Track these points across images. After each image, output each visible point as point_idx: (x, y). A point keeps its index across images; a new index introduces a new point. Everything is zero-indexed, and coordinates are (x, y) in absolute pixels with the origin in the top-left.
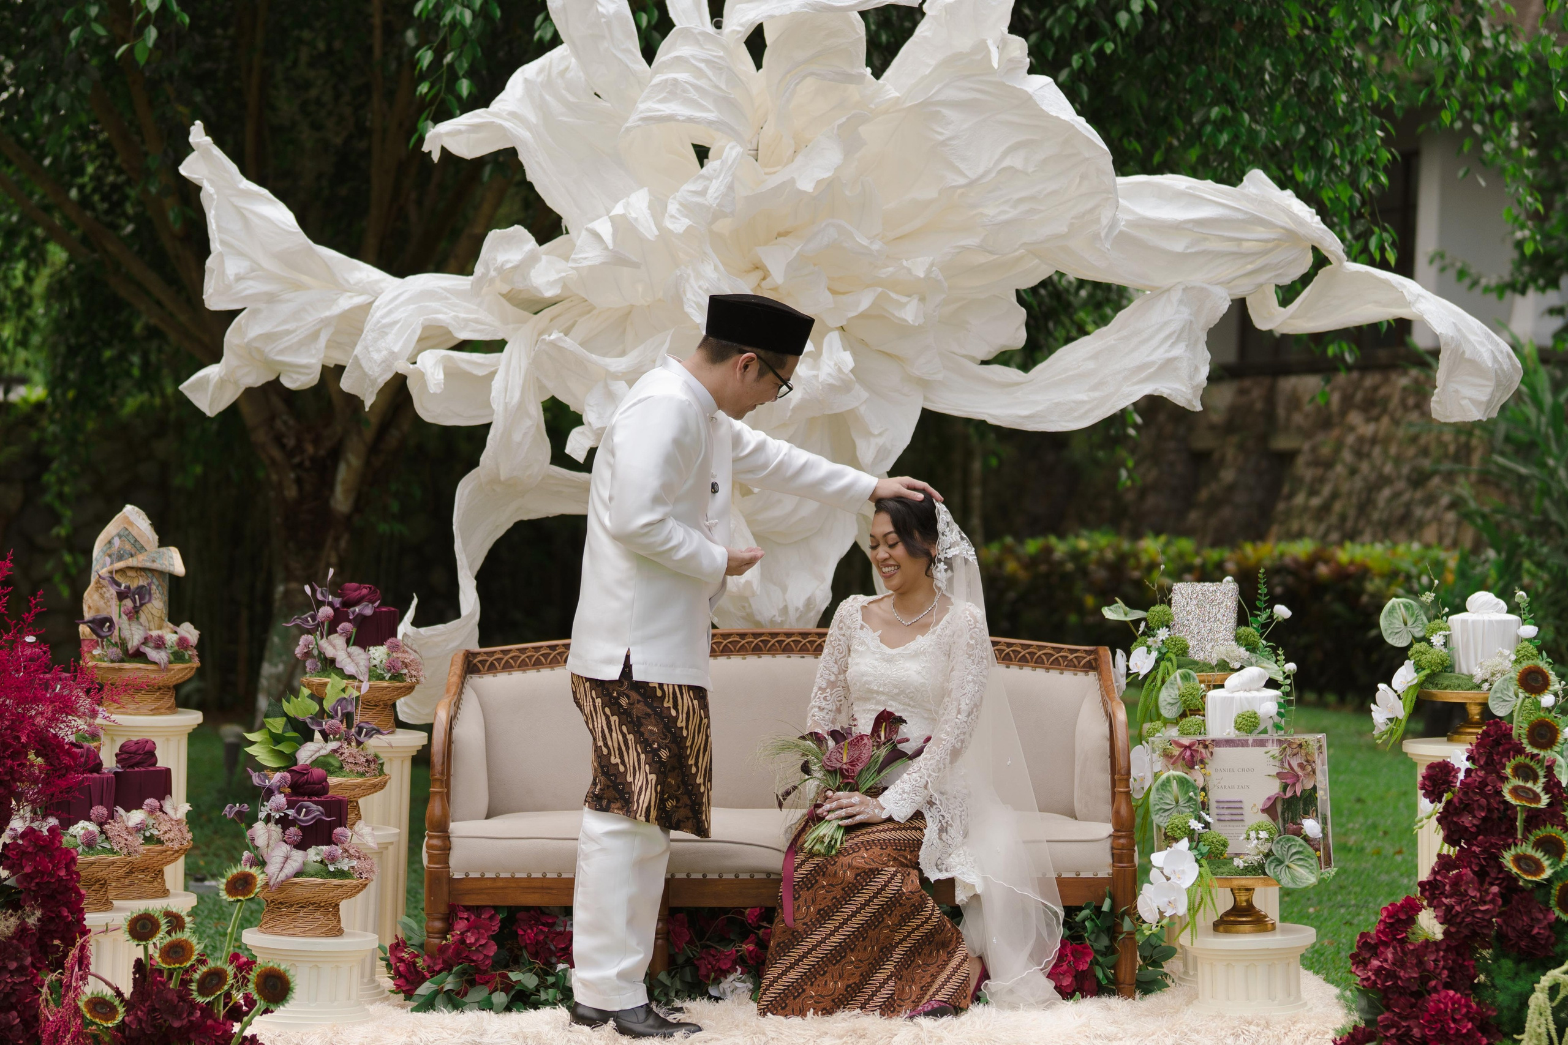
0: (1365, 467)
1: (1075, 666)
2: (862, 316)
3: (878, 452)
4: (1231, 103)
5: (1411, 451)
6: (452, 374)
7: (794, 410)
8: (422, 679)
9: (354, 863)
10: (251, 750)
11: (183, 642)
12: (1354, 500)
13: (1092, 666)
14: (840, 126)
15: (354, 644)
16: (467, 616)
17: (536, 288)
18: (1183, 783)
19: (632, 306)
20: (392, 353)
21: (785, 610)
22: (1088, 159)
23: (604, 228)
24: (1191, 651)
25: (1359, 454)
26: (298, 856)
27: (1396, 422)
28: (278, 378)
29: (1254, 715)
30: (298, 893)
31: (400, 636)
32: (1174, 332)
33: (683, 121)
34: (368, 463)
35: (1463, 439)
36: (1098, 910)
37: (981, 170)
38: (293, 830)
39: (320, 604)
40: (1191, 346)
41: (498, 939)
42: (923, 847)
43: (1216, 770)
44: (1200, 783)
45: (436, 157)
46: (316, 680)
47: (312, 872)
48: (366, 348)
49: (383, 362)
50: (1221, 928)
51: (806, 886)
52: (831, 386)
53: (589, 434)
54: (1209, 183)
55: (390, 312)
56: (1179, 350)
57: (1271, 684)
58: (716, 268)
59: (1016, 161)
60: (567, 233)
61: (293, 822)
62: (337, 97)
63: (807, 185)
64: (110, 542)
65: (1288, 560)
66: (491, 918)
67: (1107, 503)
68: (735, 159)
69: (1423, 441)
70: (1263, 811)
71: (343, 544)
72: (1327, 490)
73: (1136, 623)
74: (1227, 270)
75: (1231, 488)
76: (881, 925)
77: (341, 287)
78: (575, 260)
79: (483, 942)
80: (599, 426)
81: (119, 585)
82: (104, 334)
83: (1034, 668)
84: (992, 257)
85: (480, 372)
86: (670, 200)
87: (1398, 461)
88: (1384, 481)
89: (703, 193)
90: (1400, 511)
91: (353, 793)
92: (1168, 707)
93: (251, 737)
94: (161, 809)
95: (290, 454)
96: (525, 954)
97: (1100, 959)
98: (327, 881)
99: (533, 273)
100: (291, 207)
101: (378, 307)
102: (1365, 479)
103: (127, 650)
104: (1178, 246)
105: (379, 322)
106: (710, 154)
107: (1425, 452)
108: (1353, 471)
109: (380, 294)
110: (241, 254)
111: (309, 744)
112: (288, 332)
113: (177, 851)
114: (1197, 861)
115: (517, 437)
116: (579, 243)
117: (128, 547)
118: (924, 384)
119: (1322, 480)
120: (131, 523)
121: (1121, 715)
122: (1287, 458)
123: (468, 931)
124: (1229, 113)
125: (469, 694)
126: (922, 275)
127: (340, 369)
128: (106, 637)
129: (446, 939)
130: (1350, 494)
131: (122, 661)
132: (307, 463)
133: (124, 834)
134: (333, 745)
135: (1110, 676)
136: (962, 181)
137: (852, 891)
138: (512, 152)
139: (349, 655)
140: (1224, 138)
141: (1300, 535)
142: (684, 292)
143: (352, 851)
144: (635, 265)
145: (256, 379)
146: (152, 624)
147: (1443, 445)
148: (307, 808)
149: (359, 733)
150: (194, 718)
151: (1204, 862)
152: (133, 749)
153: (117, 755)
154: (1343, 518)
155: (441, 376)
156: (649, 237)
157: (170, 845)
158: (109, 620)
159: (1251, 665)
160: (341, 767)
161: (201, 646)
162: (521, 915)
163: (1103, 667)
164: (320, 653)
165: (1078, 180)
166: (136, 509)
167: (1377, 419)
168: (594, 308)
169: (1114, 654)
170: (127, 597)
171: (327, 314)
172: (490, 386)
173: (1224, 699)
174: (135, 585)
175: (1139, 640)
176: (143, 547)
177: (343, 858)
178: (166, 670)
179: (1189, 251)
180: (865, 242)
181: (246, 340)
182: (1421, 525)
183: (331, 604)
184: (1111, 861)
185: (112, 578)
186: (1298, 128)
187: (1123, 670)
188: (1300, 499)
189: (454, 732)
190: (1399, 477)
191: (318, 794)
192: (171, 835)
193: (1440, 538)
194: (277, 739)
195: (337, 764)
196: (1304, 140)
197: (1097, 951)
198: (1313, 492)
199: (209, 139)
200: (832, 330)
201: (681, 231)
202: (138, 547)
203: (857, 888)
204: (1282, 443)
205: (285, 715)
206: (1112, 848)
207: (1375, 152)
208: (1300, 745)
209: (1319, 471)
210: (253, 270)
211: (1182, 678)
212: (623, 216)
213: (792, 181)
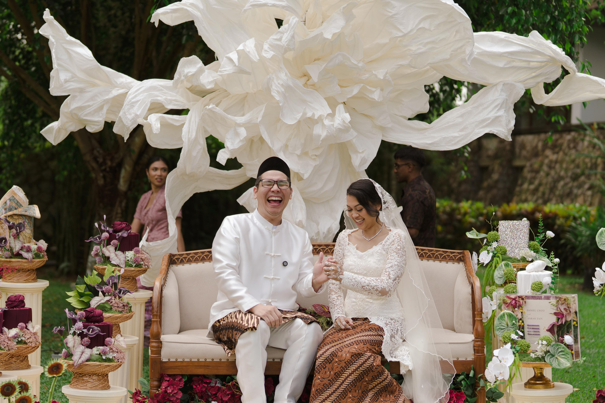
0: (553, 173)
1: (453, 260)
2: (354, 97)
3: (361, 160)
4: (516, 5)
5: (572, 166)
6: (164, 125)
7: (322, 140)
8: (150, 266)
9: (115, 355)
10: (69, 300)
11: (39, 249)
12: (548, 186)
13: (462, 260)
14: (344, 8)
15: (118, 250)
16: (172, 236)
17: (203, 84)
18: (510, 316)
19: (247, 93)
20: (136, 115)
21: (318, 233)
22: (460, 23)
23: (234, 56)
24: (508, 253)
25: (550, 167)
26: (88, 352)
27: (566, 154)
28: (85, 127)
29: (541, 283)
30: (88, 369)
31: (140, 246)
32: (499, 104)
33: (271, 6)
34: (134, 169)
35: (594, 161)
36: (467, 376)
37: (409, 29)
38: (86, 339)
39: (103, 231)
40: (507, 111)
41: (183, 390)
42: (383, 344)
43: (528, 310)
44: (520, 316)
45: (157, 25)
46: (101, 267)
47: (95, 359)
48: (125, 113)
49: (132, 119)
50: (527, 386)
51: (329, 361)
52: (340, 129)
53: (227, 152)
54: (515, 35)
55: (135, 96)
56: (501, 113)
57: (547, 268)
58: (286, 75)
59: (426, 25)
60: (217, 60)
61: (86, 336)
62: (123, 14)
63: (328, 36)
64: (6, 203)
65: (523, 211)
66: (180, 380)
67: (445, 188)
68: (295, 24)
69: (577, 161)
70: (548, 330)
71: (123, 204)
72: (537, 182)
73: (482, 239)
74: (523, 76)
75: (497, 182)
76: (363, 380)
77: (113, 85)
78: (220, 71)
79: (176, 392)
80: (232, 148)
81: (9, 222)
82: (24, 115)
83: (434, 261)
84: (416, 70)
85: (177, 124)
86: (265, 43)
87: (566, 170)
88: (560, 178)
89: (280, 40)
90: (567, 191)
91: (116, 321)
92: (498, 279)
93: (69, 294)
94: (26, 328)
95: (100, 165)
96: (197, 397)
97: (469, 399)
98: (101, 363)
99: (201, 78)
100: (90, 48)
101: (130, 94)
102: (553, 178)
103: (13, 253)
104: (501, 64)
105: (130, 101)
106: (283, 23)
107: (578, 166)
108: (548, 174)
109: (131, 88)
110: (67, 70)
111: (96, 297)
112: (89, 106)
113: (34, 347)
114: (514, 353)
115: (194, 154)
116: (222, 63)
117: (14, 205)
118: (383, 129)
119: (534, 178)
120: (15, 194)
121: (477, 284)
122: (520, 169)
123: (168, 387)
124: (516, 10)
125: (171, 274)
126: (382, 78)
127: (113, 123)
128: (3, 246)
129: (158, 391)
130: (546, 184)
131: (11, 258)
132: (108, 169)
133: (7, 341)
134: (107, 298)
135: (470, 264)
136: (400, 34)
137: (350, 364)
138: (192, 23)
139: (116, 255)
140: (514, 21)
141: (526, 201)
142: (271, 86)
143: (114, 349)
144: (249, 73)
145: (75, 128)
146: (25, 240)
147: (586, 164)
148: (92, 328)
149: (120, 292)
150: (44, 284)
151: (517, 354)
152: (14, 299)
153: (6, 302)
154: (544, 194)
155: (159, 126)
156: (255, 60)
157: (30, 344)
158: (5, 239)
159: (536, 259)
160: (111, 309)
161: (48, 251)
162: (194, 378)
163: (467, 260)
164: (103, 254)
165: (455, 33)
166: (18, 187)
167: (557, 153)
168: (230, 94)
169: (472, 254)
170: (13, 228)
171: (107, 97)
172: (182, 130)
173: (526, 276)
174: (17, 223)
175: (484, 247)
176: (21, 205)
177: (110, 352)
178: (32, 262)
179: (506, 66)
180: (355, 63)
181: (70, 110)
182: (576, 196)
183: (108, 232)
184: (473, 353)
185: (6, 219)
186: (547, 17)
187: (476, 262)
188: (525, 186)
189: (164, 292)
190: (567, 177)
191: (98, 322)
192: (31, 340)
193: (585, 201)
194: (81, 295)
195: (109, 307)
196: (549, 22)
197: (467, 395)
198: (531, 183)
199: (52, 17)
200: (339, 104)
201: (270, 57)
202: (19, 205)
203: (352, 362)
204: (518, 163)
205: (85, 283)
206: (474, 346)
207: (582, 28)
208: (565, 299)
209: (533, 174)
210: (73, 78)
211: (505, 265)
212: (243, 50)
213: (322, 34)
